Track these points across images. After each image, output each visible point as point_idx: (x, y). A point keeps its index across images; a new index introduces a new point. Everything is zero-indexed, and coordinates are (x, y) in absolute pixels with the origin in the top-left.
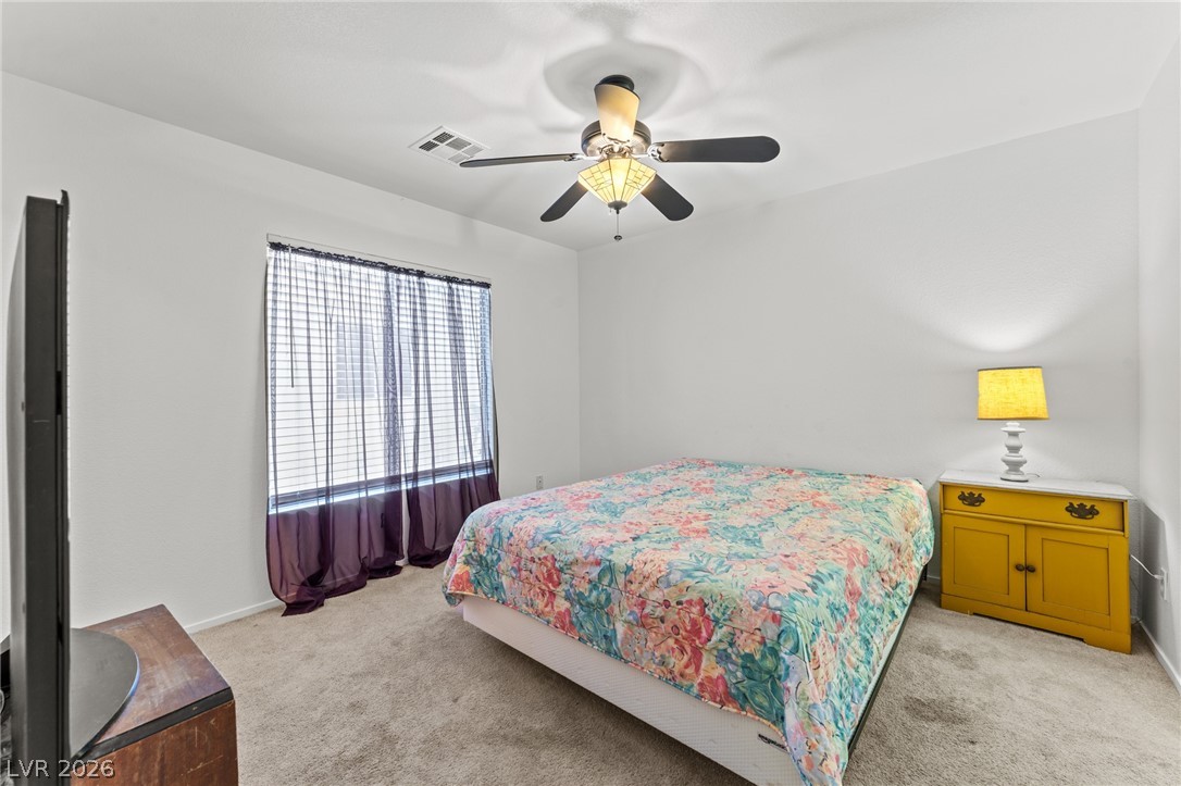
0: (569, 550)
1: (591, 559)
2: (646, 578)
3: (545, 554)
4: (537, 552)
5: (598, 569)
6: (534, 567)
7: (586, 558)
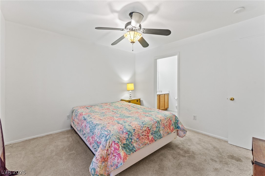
0: (150, 124)
1: (155, 122)
2: (163, 120)
3: (146, 128)
4: (144, 129)
5: (157, 123)
6: (144, 133)
7: (154, 123)
